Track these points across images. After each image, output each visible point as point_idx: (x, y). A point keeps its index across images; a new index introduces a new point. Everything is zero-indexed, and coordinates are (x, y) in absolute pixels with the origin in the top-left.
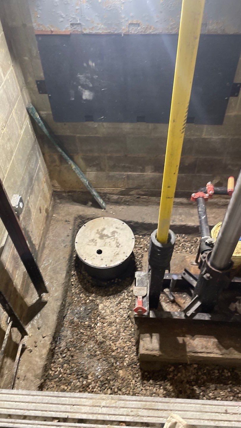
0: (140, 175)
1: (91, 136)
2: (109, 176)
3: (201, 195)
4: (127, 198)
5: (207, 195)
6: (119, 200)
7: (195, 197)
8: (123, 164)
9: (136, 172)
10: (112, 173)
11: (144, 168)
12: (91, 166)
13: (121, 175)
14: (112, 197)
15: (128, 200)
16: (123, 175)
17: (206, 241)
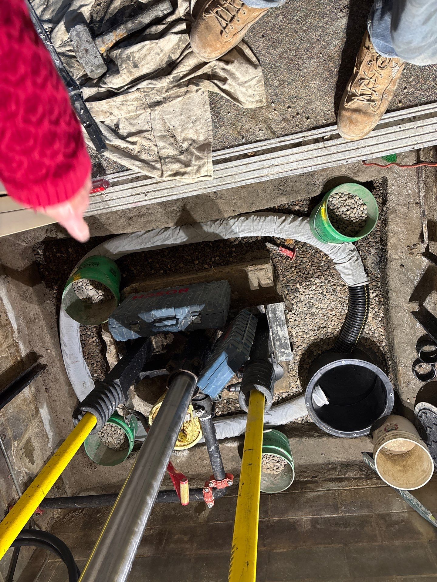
0: (318, 514)
1: (413, 576)
2: (368, 507)
3: (220, 484)
4: (332, 474)
5: (211, 485)
6: (344, 470)
7: (228, 480)
8: (348, 529)
9: (325, 518)
10: (364, 512)
11: (313, 526)
12: (402, 521)
13: (348, 511)
14: (356, 474)
15: (331, 472)
16: (345, 512)
17: (203, 412)
